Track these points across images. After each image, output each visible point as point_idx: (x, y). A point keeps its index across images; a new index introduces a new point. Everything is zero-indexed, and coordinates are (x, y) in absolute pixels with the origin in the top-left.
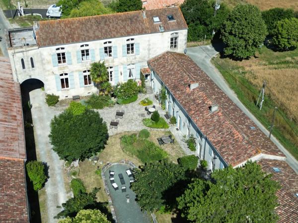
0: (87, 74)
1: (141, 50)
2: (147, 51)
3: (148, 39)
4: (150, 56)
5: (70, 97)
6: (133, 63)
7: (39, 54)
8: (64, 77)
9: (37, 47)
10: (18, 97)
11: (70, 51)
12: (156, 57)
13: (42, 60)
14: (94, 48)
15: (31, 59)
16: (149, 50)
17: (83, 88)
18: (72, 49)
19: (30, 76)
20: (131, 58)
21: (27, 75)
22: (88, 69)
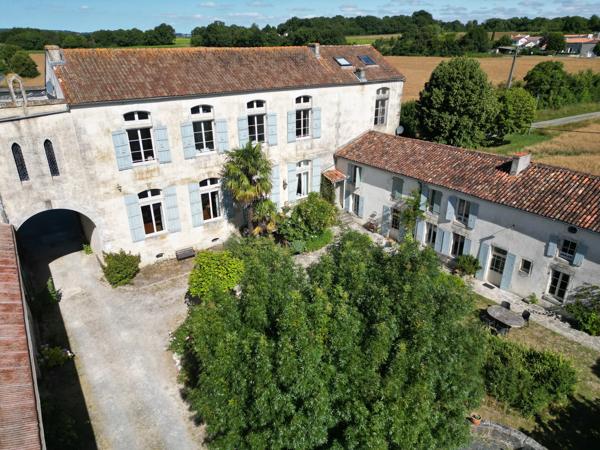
0: (209, 189)
1: (324, 127)
2: (333, 129)
3: (335, 100)
4: (340, 140)
5: (170, 254)
6: (307, 158)
7: (73, 131)
8: (150, 201)
9: (64, 107)
10: (6, 262)
11: (164, 124)
12: (349, 144)
13: (85, 148)
14: (224, 116)
15: (47, 144)
16: (338, 126)
17: (201, 228)
18: (170, 118)
19: (48, 202)
20: (305, 145)
21: (39, 199)
22: (213, 176)
